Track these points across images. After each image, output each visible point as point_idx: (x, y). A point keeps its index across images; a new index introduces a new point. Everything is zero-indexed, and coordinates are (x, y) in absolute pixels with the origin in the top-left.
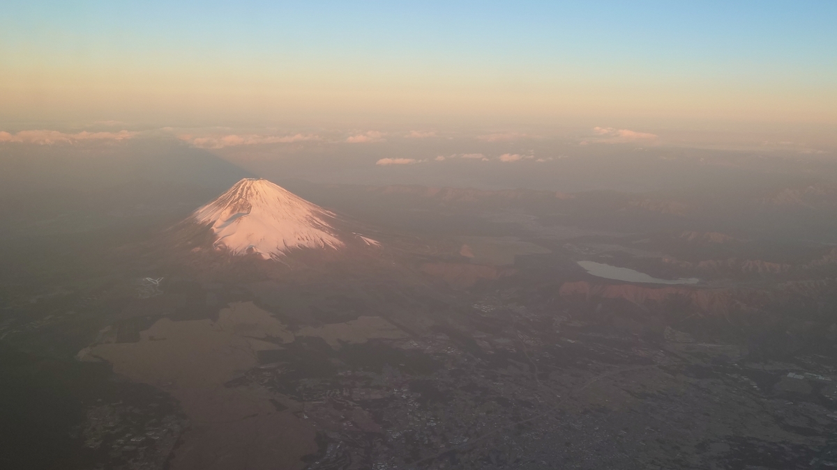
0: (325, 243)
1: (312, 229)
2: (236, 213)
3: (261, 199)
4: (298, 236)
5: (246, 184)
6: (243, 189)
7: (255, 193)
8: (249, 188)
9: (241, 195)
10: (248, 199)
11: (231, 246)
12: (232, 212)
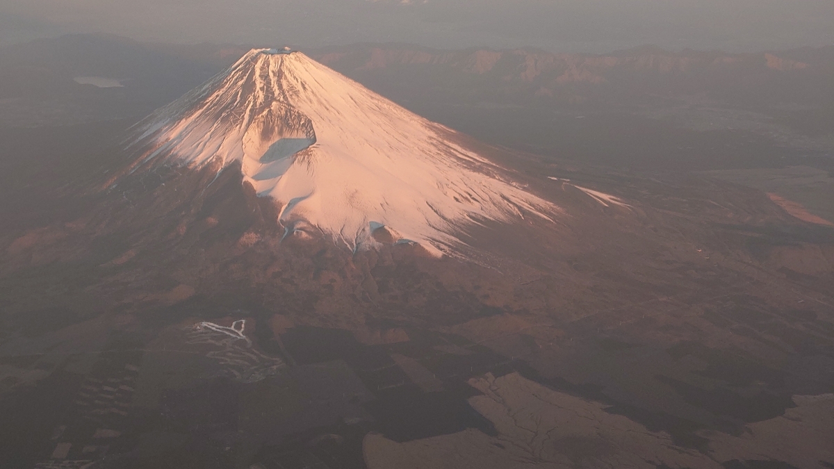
0: (520, 208)
1: (466, 171)
2: (276, 138)
3: (321, 103)
4: (452, 194)
5: (267, 63)
6: (265, 77)
7: (300, 88)
8: (280, 74)
9: (268, 89)
10: (291, 103)
11: (325, 225)
12: (266, 134)
